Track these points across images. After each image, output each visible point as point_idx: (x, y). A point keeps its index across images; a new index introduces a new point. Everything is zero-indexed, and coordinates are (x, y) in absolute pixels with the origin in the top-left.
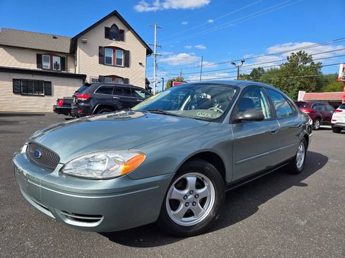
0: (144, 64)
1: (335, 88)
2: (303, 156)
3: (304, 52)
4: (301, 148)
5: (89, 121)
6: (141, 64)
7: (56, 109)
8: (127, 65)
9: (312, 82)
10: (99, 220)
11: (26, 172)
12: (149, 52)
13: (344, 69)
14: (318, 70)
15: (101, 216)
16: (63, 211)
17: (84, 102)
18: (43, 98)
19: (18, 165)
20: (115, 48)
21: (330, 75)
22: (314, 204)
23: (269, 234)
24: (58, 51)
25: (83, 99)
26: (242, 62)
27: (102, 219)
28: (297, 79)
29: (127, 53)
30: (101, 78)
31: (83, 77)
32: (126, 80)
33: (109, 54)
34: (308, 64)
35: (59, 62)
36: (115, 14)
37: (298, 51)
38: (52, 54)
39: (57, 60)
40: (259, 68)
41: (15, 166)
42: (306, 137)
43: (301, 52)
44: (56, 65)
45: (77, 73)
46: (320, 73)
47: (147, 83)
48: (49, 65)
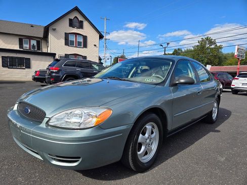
0: (98, 46)
1: (231, 63)
2: (217, 110)
3: (210, 38)
4: (215, 105)
5: (59, 86)
6: (95, 45)
7: (35, 78)
8: (85, 46)
9: (215, 58)
10: (78, 161)
11: (19, 125)
12: (101, 37)
13: (238, 49)
14: (220, 50)
15: (80, 158)
16: (49, 154)
17: (56, 73)
18: (24, 70)
19: (12, 119)
20: (76, 34)
21: (228, 54)
22: (228, 145)
23: (200, 168)
24: (35, 36)
25: (54, 71)
26: (168, 44)
27: (80, 160)
28: (205, 57)
29: (85, 38)
30: (67, 56)
31: (53, 55)
32: (85, 57)
33: (72, 38)
34: (213, 46)
35: (35, 44)
36: (76, 9)
37: (206, 37)
38: (30, 38)
39: (34, 42)
40: (179, 49)
41: (10, 120)
42: (219, 97)
43: (208, 37)
44: (34, 46)
45: (49, 52)
46: (221, 52)
47: (100, 59)
48: (28, 46)
